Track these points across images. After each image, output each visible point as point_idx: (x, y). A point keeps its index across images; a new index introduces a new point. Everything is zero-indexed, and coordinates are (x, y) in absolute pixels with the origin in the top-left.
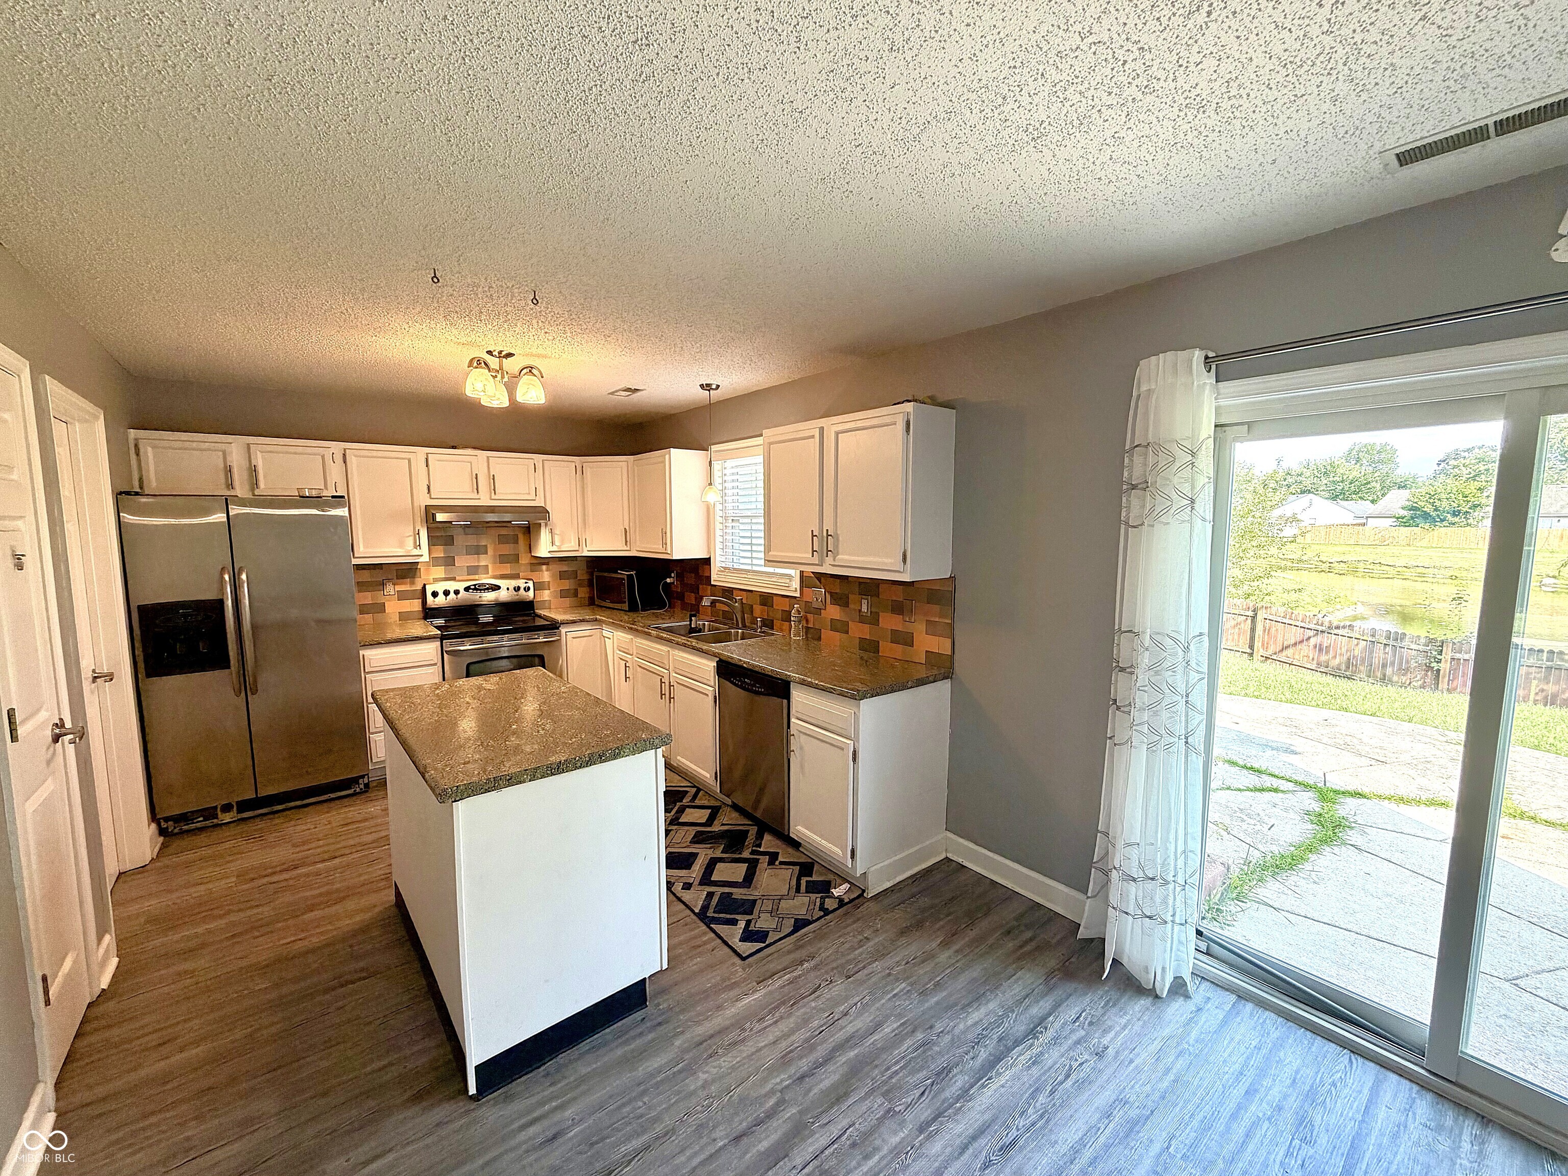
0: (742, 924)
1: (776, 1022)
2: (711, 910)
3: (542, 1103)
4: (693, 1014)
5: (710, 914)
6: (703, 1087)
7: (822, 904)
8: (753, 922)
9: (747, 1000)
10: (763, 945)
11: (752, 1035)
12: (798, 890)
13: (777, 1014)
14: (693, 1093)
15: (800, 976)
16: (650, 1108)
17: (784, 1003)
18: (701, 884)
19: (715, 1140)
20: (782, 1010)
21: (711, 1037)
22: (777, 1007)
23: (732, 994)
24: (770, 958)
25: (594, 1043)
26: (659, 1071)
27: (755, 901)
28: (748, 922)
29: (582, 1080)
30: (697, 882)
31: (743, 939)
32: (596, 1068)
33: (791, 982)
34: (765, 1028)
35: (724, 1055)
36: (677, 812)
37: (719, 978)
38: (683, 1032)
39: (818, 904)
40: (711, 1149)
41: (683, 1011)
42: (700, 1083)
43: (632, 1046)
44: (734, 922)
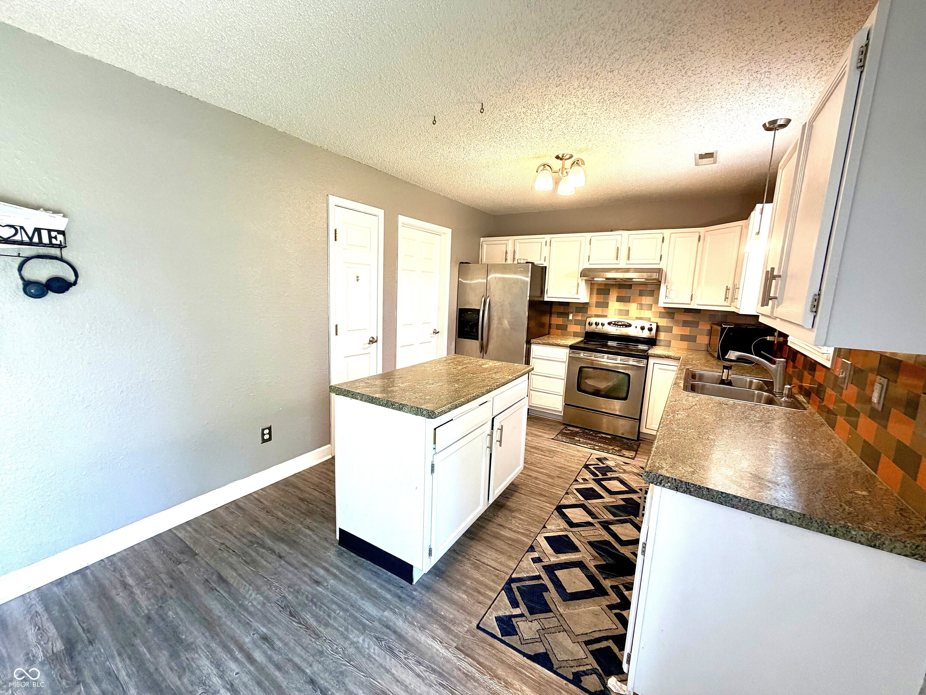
0: (517, 611)
1: (419, 676)
2: (519, 584)
3: (337, 568)
4: (413, 613)
5: (514, 586)
6: (352, 643)
7: (585, 673)
8: (524, 618)
9: (437, 646)
10: (500, 636)
11: (401, 661)
12: (587, 643)
13: (427, 674)
14: (346, 638)
15: (477, 681)
16: (335, 618)
17: (440, 675)
18: (544, 567)
19: (311, 666)
20: (433, 677)
21: (395, 632)
22: (434, 671)
23: (440, 632)
24: (488, 647)
25: (379, 572)
26: (363, 612)
27: (550, 611)
28: (522, 615)
29: (353, 578)
30: (543, 564)
31: (498, 619)
32: (360, 579)
33: (466, 675)
34: (411, 669)
35: (380, 647)
36: (617, 520)
37: (452, 616)
38: (395, 613)
39: (582, 669)
40: (304, 665)
41: (414, 606)
42: (355, 640)
43: (380, 591)
44: (515, 604)
